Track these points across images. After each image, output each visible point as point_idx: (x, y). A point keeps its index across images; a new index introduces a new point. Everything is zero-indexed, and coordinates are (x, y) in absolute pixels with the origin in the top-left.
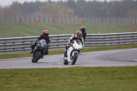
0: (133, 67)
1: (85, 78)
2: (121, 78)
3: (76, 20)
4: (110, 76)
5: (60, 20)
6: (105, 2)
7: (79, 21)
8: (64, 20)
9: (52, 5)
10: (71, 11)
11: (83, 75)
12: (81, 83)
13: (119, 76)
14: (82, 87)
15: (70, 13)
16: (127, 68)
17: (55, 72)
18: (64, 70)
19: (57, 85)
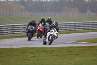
0: (66, 48)
1: (32, 55)
2: (57, 56)
3: (26, 14)
4: (50, 54)
5: (14, 14)
6: (47, 1)
7: (28, 15)
9: (9, 3)
11: (31, 53)
13: (56, 54)
14: (30, 62)
15: (22, 9)
16: (62, 48)
17: (11, 51)
18: (17, 49)
19: (12, 60)
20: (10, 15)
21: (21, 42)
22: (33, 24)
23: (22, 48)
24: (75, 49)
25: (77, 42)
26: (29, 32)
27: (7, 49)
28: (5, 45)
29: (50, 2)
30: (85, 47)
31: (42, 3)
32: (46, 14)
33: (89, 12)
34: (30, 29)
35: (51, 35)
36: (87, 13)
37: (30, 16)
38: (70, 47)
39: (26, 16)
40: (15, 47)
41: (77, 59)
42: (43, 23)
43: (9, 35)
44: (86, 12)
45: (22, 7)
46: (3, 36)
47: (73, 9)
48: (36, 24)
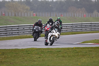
0: (72, 49)
1: (38, 56)
2: (64, 57)
3: (32, 14)
4: (56, 55)
5: (20, 14)
6: (53, 1)
7: (33, 15)
8: (23, 14)
9: (14, 3)
10: (28, 7)
11: (36, 54)
12: (35, 60)
13: (62, 55)
14: (35, 63)
15: (27, 9)
16: (68, 49)
17: (16, 51)
18: (22, 50)
19: (17, 61)
20: (15, 15)
21: (26, 43)
22: (39, 24)
23: (27, 49)
24: (81, 50)
25: (84, 42)
26: (35, 32)
27: (12, 50)
28: (10, 46)
29: (56, 2)
30: (92, 48)
31: (47, 3)
32: (52, 14)
33: (96, 12)
34: (36, 29)
35: (52, 35)
36: (94, 13)
37: (35, 16)
38: (76, 48)
39: (32, 16)
40: (20, 48)
41: (84, 60)
42: (51, 23)
43: (14, 36)
44: (92, 12)
45: (27, 7)
46: (8, 36)
47: (80, 9)
48: (42, 24)
